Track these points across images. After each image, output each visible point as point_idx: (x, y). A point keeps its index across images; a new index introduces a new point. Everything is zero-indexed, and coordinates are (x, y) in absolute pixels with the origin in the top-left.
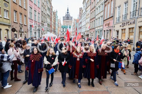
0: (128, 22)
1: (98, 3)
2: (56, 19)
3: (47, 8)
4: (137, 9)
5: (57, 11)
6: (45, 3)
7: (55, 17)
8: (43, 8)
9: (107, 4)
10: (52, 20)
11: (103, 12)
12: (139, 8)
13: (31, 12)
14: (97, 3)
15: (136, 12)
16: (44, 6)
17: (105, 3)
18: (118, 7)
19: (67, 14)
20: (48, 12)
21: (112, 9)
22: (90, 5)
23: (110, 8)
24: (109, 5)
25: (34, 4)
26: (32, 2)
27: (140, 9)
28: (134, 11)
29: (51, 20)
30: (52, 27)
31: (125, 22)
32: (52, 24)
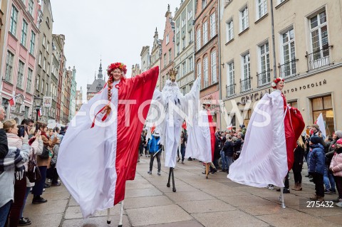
0: (256, 95)
1: (178, 54)
2: (73, 88)
3: (51, 59)
4: (272, 67)
5: (74, 70)
6: (48, 48)
7: (69, 85)
8: (43, 58)
9: (201, 57)
10: (63, 91)
11: (193, 74)
12: (275, 66)
13: (9, 64)
14: (176, 56)
15: (269, 75)
16: (45, 55)
17: (197, 56)
18: (228, 64)
19: (97, 78)
20: (53, 70)
21: (215, 68)
22: (161, 58)
23: (210, 67)
24: (206, 60)
25: (21, 45)
26: (17, 40)
27: (277, 68)
28: (265, 72)
29: (59, 91)
30: (62, 108)
31: (248, 96)
32: (62, 100)
